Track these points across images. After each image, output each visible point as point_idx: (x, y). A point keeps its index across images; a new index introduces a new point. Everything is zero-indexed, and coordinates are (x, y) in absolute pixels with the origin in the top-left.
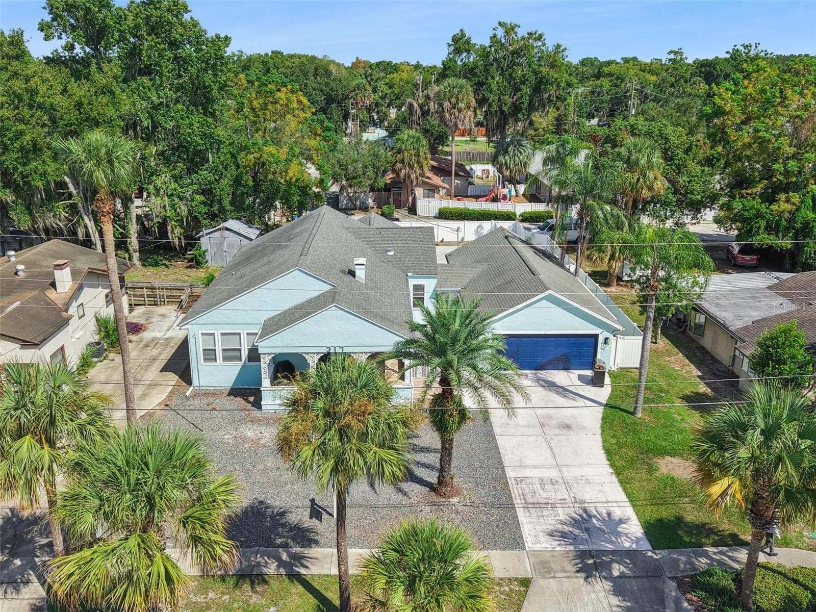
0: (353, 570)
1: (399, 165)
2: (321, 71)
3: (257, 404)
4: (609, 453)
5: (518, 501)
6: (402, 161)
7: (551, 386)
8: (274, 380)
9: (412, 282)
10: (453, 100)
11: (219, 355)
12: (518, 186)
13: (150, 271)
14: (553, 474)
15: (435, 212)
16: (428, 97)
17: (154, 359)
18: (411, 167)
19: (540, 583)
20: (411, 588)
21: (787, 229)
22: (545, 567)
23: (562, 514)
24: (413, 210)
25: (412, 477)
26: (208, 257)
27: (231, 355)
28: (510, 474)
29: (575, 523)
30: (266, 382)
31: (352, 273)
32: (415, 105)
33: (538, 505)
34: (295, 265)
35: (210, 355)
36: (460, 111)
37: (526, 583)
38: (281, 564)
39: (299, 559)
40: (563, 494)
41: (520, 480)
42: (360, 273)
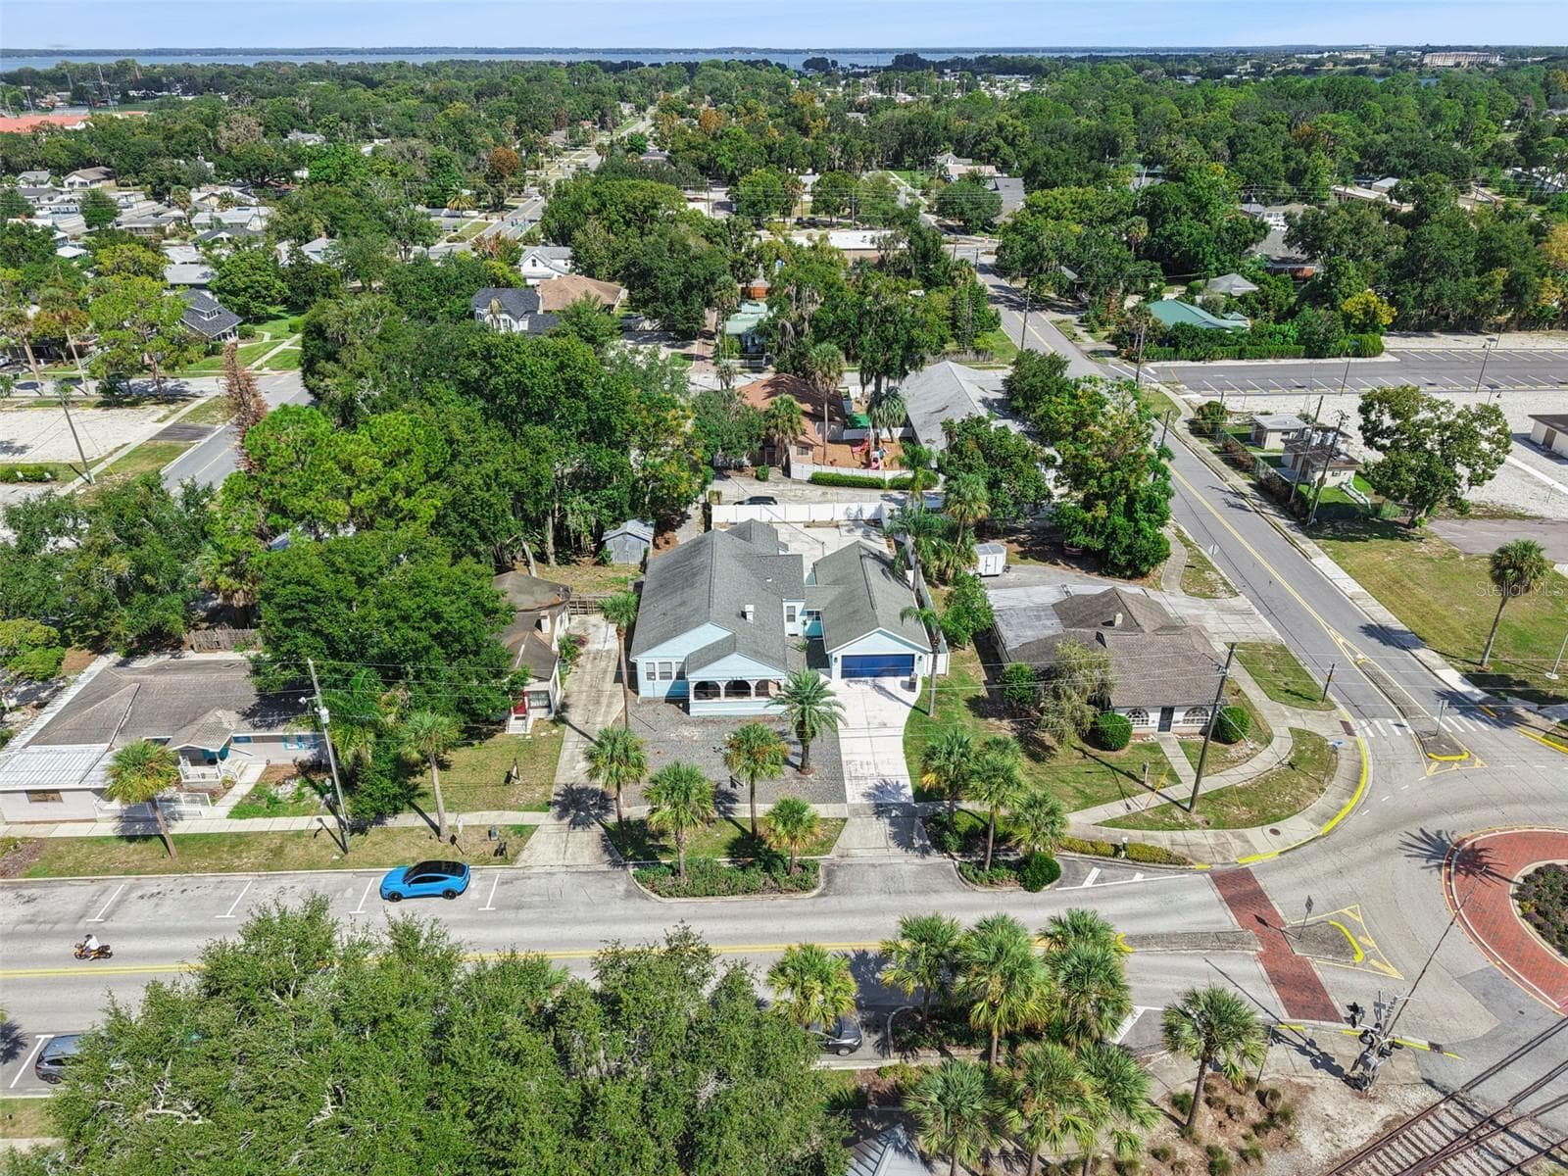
0: (759, 815)
1: (772, 430)
2: (678, 247)
3: (686, 709)
4: (905, 743)
5: (846, 775)
6: (776, 427)
7: (881, 689)
8: (697, 696)
9: (785, 605)
10: (825, 369)
11: (657, 675)
12: (894, 430)
13: (565, 570)
14: (870, 758)
15: (807, 476)
16: (801, 317)
17: (605, 672)
18: (785, 433)
19: (852, 820)
20: (785, 824)
21: (1101, 533)
22: (856, 812)
23: (871, 783)
24: (787, 471)
25: (787, 762)
26: (613, 556)
27: (665, 676)
28: (844, 758)
29: (877, 788)
30: (692, 696)
31: (744, 615)
32: (788, 325)
33: (856, 778)
34: (707, 620)
35: (651, 676)
36: (831, 379)
37: (845, 820)
38: (720, 812)
39: (730, 810)
40: (872, 770)
41: (849, 762)
42: (750, 617)
